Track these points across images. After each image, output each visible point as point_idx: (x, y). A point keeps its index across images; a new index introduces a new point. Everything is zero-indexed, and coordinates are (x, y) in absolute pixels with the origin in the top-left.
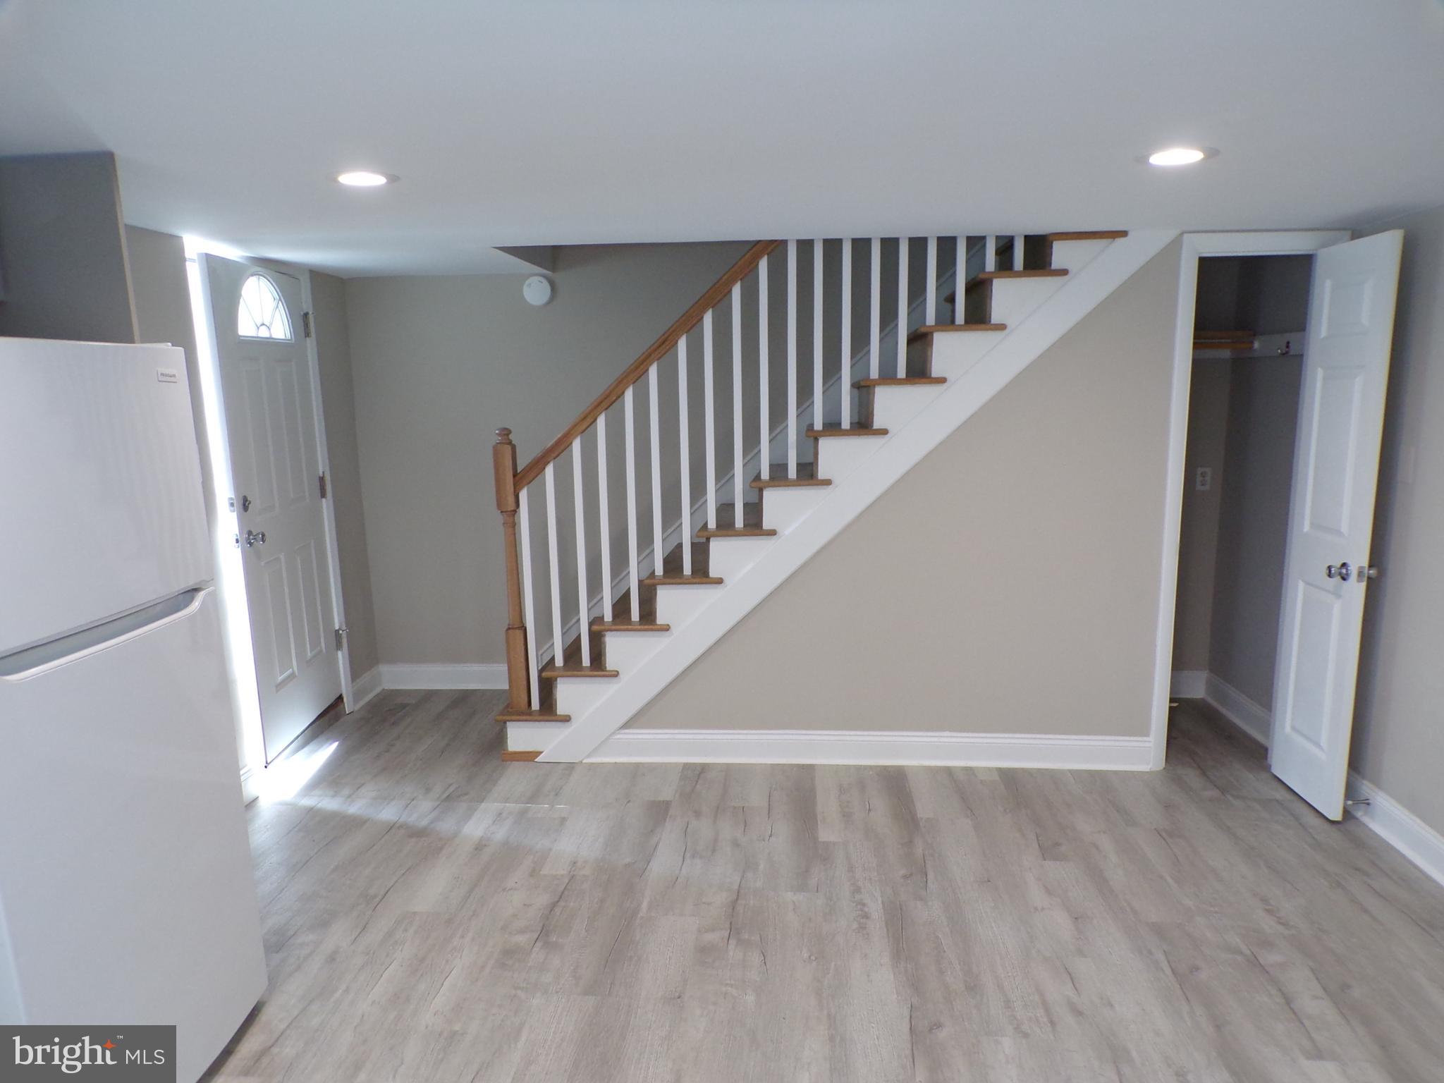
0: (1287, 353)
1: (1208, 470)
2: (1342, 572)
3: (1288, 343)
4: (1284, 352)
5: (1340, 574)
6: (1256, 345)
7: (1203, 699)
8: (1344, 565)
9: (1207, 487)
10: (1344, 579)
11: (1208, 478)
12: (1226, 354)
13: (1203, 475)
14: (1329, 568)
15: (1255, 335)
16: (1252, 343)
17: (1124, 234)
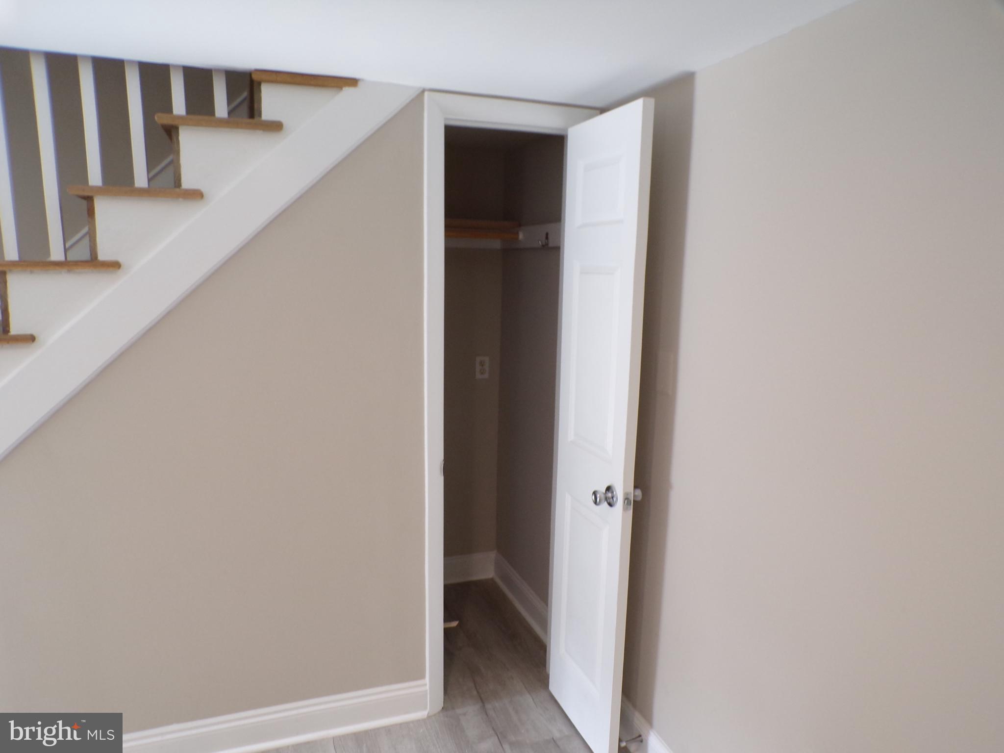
0: (547, 244)
1: (486, 359)
2: (607, 496)
3: (547, 234)
4: (544, 244)
5: (606, 499)
6: (521, 236)
7: (492, 579)
8: (609, 489)
9: (486, 376)
10: (610, 505)
11: (487, 367)
12: (496, 244)
13: (482, 364)
14: (595, 493)
15: (520, 225)
16: (517, 234)
17: (353, 82)
